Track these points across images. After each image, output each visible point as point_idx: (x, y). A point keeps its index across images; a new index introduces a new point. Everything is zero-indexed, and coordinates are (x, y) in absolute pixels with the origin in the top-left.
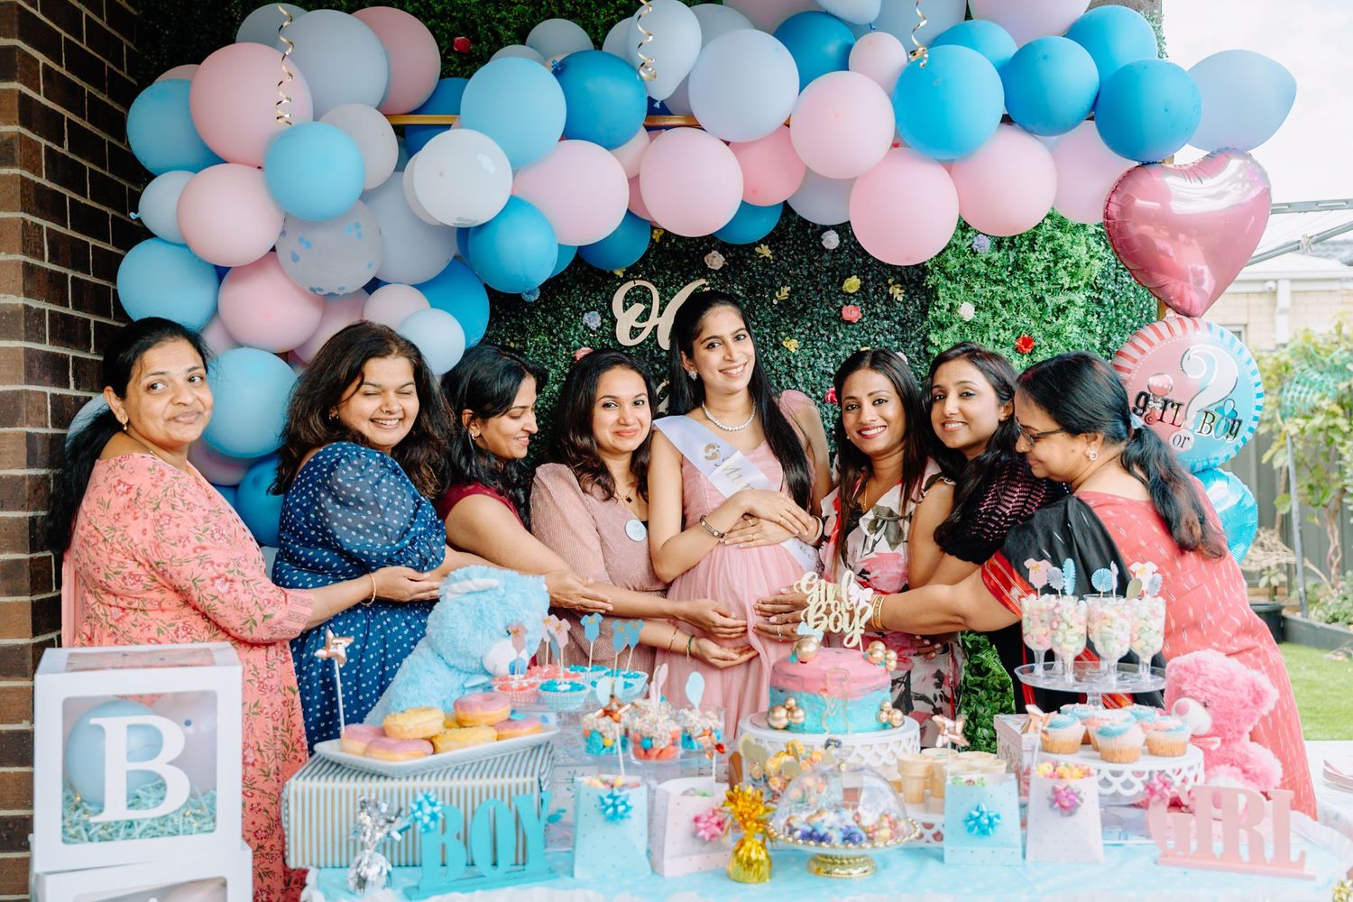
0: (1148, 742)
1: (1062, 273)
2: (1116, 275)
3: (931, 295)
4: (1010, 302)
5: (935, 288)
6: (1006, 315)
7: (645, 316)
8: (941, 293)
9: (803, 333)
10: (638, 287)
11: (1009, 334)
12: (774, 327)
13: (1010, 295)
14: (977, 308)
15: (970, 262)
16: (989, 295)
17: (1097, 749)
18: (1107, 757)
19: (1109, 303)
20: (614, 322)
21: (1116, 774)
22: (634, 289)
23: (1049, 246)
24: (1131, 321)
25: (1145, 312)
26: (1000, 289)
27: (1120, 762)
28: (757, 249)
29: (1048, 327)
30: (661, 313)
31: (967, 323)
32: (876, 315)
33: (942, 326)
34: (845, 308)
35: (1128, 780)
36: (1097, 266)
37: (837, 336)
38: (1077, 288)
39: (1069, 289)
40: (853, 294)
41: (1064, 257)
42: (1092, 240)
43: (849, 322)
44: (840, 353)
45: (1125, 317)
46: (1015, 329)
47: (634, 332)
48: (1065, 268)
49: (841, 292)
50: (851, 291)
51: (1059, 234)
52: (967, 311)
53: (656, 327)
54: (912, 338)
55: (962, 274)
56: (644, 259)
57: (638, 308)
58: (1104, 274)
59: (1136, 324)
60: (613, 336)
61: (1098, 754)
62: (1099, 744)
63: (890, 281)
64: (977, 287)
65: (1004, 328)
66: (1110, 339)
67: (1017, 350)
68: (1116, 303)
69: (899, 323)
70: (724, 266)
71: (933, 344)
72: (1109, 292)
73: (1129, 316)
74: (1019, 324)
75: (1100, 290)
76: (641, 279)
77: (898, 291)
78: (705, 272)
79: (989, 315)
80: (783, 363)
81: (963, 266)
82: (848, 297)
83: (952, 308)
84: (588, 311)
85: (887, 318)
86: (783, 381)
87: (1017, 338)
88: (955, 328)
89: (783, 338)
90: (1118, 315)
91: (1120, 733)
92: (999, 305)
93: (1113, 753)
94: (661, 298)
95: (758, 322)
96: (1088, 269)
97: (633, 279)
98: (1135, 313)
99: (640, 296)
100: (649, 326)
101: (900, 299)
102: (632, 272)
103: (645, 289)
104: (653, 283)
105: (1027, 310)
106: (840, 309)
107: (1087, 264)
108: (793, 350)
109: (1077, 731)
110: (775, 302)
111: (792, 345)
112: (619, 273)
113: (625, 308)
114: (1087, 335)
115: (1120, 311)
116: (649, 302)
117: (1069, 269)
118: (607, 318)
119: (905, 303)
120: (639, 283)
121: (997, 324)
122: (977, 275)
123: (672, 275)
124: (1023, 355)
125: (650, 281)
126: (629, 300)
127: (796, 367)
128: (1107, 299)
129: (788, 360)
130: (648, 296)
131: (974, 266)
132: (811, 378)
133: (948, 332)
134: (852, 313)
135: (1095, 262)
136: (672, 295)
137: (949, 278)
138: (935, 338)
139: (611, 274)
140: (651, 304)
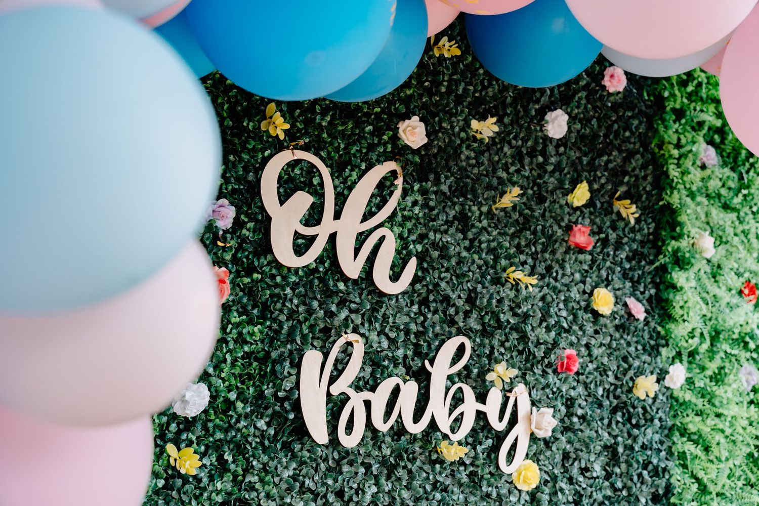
7: (314, 217)
10: (300, 162)
20: (264, 223)
30: (337, 216)
34: (573, 228)
40: (581, 209)
43: (579, 251)
47: (302, 245)
49: (567, 203)
50: (578, 204)
52: (707, 244)
53: (333, 237)
57: (302, 201)
60: (264, 247)
63: (618, 194)
64: (713, 212)
65: (736, 271)
71: (675, 288)
76: (305, 148)
77: (630, 208)
78: (399, 152)
79: (723, 252)
82: (574, 213)
83: (695, 240)
87: (743, 284)
88: (697, 266)
89: (506, 269)
95: (473, 242)
97: (290, 148)
100: (322, 231)
103: (312, 170)
106: (570, 230)
113: (283, 198)
116: (318, 193)
119: (637, 227)
120: (300, 155)
121: (730, 265)
123: (347, 150)
125: (317, 154)
130: (316, 181)
134: (583, 236)
138: (679, 277)
139: (257, 134)
140: (322, 196)
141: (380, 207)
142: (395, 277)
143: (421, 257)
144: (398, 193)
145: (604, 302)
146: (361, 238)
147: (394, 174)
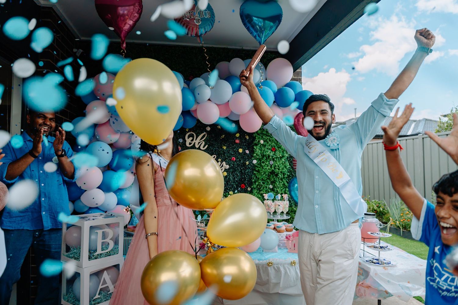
0: (286, 229)
3: (254, 138)
4: (271, 140)
5: (256, 136)
6: (270, 143)
7: (192, 140)
8: (257, 138)
9: (227, 145)
10: (191, 134)
11: (270, 147)
12: (220, 144)
13: (271, 139)
14: (264, 141)
15: (263, 132)
16: (266, 139)
17: (276, 230)
18: (279, 232)
20: (185, 141)
21: (280, 235)
22: (190, 134)
26: (269, 137)
27: (281, 233)
28: (218, 127)
29: (278, 146)
30: (196, 140)
31: (262, 144)
32: (243, 142)
33: (256, 145)
34: (236, 140)
35: (282, 236)
37: (234, 146)
40: (238, 137)
43: (237, 143)
44: (235, 150)
46: (272, 146)
47: (190, 144)
49: (235, 136)
50: (237, 136)
52: (262, 142)
53: (195, 143)
54: (250, 147)
55: (261, 134)
56: (193, 128)
57: (191, 138)
60: (185, 144)
61: (277, 231)
62: (277, 229)
63: (246, 135)
64: (264, 137)
65: (269, 146)
67: (272, 150)
69: (247, 144)
70: (210, 130)
71: (255, 149)
74: (272, 145)
76: (192, 132)
77: (247, 137)
78: (206, 131)
79: (266, 143)
80: (222, 152)
81: (261, 132)
82: (237, 138)
83: (259, 141)
84: (180, 139)
85: (244, 143)
86: (222, 156)
87: (272, 148)
88: (259, 145)
89: (223, 146)
91: (281, 227)
92: (268, 141)
93: (280, 231)
94: (196, 136)
95: (217, 143)
97: (190, 132)
99: (191, 136)
100: (193, 142)
101: (248, 139)
102: (190, 130)
103: (193, 135)
104: (195, 133)
105: (274, 142)
106: (235, 140)
108: (225, 149)
109: (273, 226)
110: (221, 138)
111: (225, 148)
112: (187, 130)
113: (188, 138)
116: (193, 137)
118: (184, 140)
119: (249, 140)
120: (191, 133)
121: (268, 145)
122: (264, 134)
123: (199, 131)
124: (273, 151)
125: (194, 132)
126: (189, 137)
127: (225, 152)
129: (224, 151)
131: (264, 132)
132: (228, 155)
133: (258, 146)
134: (237, 141)
136: (199, 136)
137: (258, 134)
138: (255, 147)
139: (186, 131)
140: (194, 137)
141: (203, 138)
142: (203, 147)
143: (209, 145)
144: (206, 137)
145: (241, 150)
146: (199, 143)
147: (205, 134)
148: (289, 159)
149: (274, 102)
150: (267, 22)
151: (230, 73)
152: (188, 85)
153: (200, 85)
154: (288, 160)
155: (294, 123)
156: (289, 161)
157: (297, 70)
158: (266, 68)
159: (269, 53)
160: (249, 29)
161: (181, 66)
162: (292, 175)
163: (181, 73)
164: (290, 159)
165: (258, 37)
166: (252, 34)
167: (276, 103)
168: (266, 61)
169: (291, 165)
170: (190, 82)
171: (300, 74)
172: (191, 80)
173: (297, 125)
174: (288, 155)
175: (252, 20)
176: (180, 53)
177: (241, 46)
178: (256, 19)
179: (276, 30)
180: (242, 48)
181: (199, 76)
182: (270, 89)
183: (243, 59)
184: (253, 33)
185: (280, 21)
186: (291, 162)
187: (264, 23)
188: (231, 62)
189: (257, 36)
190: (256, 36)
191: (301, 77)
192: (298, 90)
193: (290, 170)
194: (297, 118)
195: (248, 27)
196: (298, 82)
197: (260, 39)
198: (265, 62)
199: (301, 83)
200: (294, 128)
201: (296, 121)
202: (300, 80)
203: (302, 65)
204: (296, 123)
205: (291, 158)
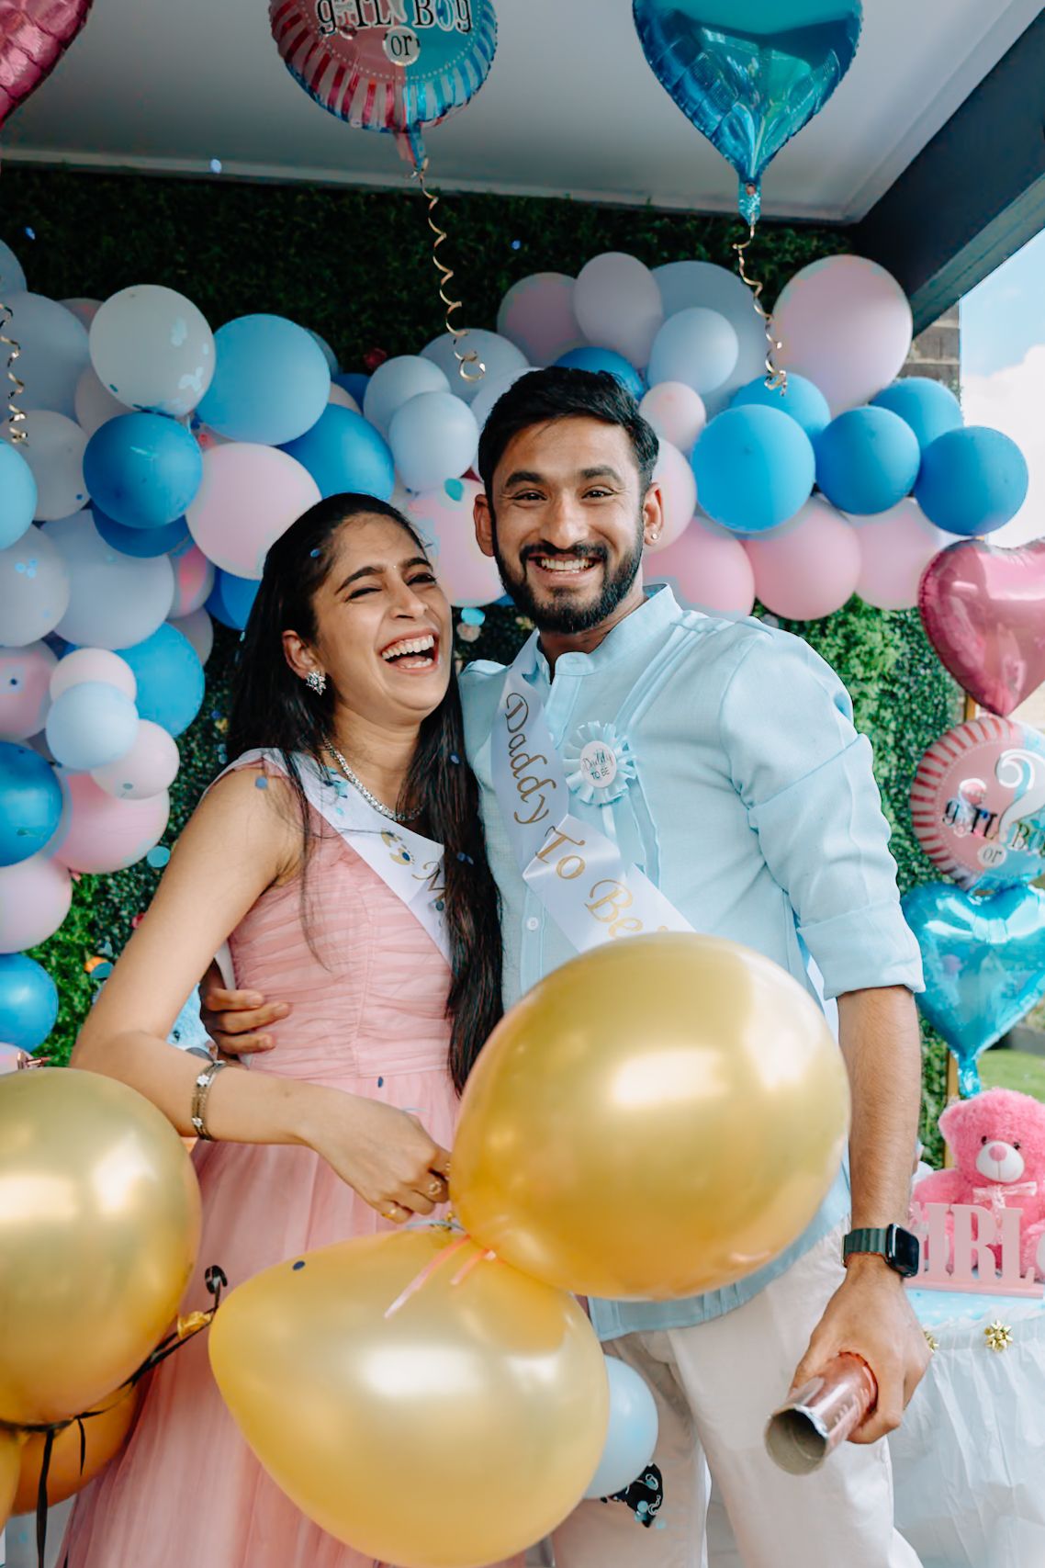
1: (855, 662)
2: (911, 666)
19: (904, 698)
23: (841, 631)
24: (925, 717)
25: (941, 707)
36: (892, 655)
38: (869, 679)
39: (862, 680)
41: (856, 644)
42: (887, 627)
45: (919, 712)
48: (858, 656)
51: (852, 618)
58: (898, 665)
59: (931, 721)
66: (903, 737)
68: (911, 697)
70: (480, 637)
72: (903, 684)
73: (924, 712)
75: (893, 681)
90: (912, 711)
96: (882, 657)
98: (931, 710)
107: (882, 653)
114: (880, 731)
115: (914, 706)
117: (862, 657)
128: (900, 692)
135: (890, 650)
148: (893, 791)
149: (816, 489)
150: (777, 57)
151: (579, 332)
152: (359, 397)
153: (418, 396)
154: (888, 793)
155: (922, 600)
156: (896, 800)
157: (937, 324)
158: (768, 307)
159: (791, 232)
160: (684, 90)
161: (323, 295)
162: (911, 872)
163: (319, 333)
164: (900, 792)
165: (729, 141)
166: (701, 122)
167: (821, 496)
168: (772, 272)
169: (903, 819)
170: (366, 383)
171: (950, 342)
172: (369, 372)
173: (938, 610)
174: (890, 771)
175: (699, 45)
176: (314, 225)
177: (640, 193)
178: (721, 38)
179: (825, 98)
180: (649, 200)
181: (414, 346)
182: (794, 417)
183: (651, 261)
184: (705, 114)
185: (847, 55)
186: (906, 805)
187: (765, 64)
188: (582, 274)
189: (726, 130)
190: (722, 135)
191: (957, 356)
192: (940, 427)
193: (899, 845)
194: (938, 574)
195: (675, 81)
196: (940, 386)
197: (741, 149)
198: (767, 276)
199: (957, 392)
200: (920, 628)
201: (932, 587)
202: (950, 375)
203: (965, 292)
204: (932, 600)
205: (906, 785)
